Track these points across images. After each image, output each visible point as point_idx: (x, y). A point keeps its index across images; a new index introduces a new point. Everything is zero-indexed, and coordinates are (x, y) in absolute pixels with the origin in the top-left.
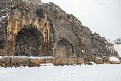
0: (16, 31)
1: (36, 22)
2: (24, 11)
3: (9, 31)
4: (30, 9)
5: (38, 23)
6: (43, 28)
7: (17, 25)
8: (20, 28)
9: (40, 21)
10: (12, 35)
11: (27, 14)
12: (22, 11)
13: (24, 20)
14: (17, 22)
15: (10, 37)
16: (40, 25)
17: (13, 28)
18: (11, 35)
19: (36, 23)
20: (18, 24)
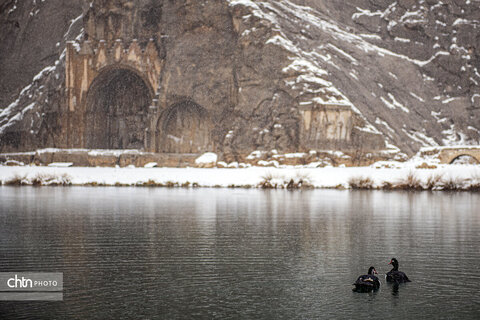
0: (84, 86)
1: (133, 52)
2: (110, 22)
3: (69, 88)
4: (127, 8)
5: (137, 56)
6: (154, 67)
7: (86, 69)
8: (94, 75)
9: (144, 45)
10: (78, 98)
11: (117, 28)
12: (106, 20)
13: (102, 52)
14: (85, 61)
15: (73, 101)
16: (144, 56)
17: (78, 82)
18: (75, 98)
19: (132, 56)
20: (88, 66)
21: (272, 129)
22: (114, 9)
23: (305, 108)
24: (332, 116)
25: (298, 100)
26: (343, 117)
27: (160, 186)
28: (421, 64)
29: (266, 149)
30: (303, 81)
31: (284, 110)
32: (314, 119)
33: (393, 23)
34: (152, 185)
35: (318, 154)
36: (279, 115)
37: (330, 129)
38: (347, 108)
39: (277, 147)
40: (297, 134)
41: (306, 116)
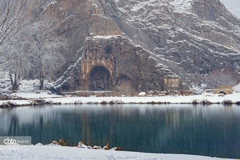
0: (88, 71)
2: (94, 51)
3: (83, 72)
4: (99, 47)
5: (105, 62)
6: (110, 65)
7: (88, 66)
8: (91, 68)
9: (106, 58)
10: (86, 75)
11: (96, 53)
12: (93, 51)
13: (93, 61)
14: (88, 64)
15: (84, 76)
16: (107, 62)
17: (85, 70)
19: (103, 62)
21: (154, 84)
22: (95, 48)
23: (165, 78)
24: (173, 80)
25: (162, 75)
26: (177, 80)
27: (156, 103)
28: (179, 64)
29: (154, 90)
30: (163, 70)
31: (158, 79)
32: (168, 81)
33: (167, 52)
34: (153, 103)
35: (171, 92)
36: (157, 80)
37: (173, 84)
38: (178, 78)
39: (158, 89)
40: (163, 85)
41: (166, 80)
